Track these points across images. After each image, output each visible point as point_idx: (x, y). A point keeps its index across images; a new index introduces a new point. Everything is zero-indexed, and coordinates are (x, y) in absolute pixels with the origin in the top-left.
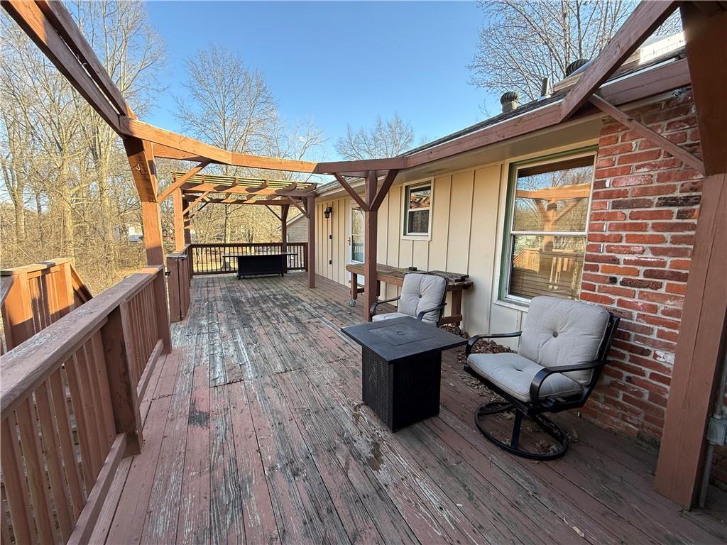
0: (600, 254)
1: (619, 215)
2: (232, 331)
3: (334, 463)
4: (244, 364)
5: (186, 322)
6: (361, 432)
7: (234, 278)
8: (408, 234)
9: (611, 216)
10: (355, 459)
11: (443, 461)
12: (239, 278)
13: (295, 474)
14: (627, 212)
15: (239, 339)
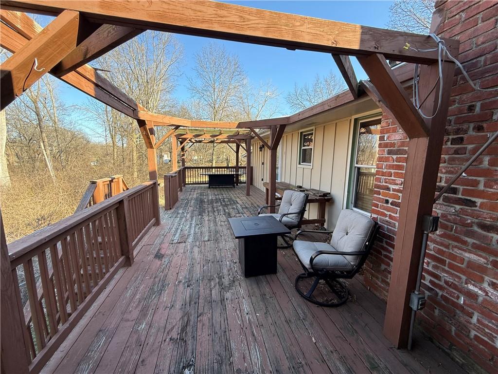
0: (381, 184)
1: (391, 159)
2: (192, 217)
3: (208, 285)
4: (190, 235)
5: (172, 210)
6: (229, 275)
7: (207, 188)
8: (301, 163)
9: (387, 159)
10: (219, 286)
11: (263, 295)
12: (209, 188)
13: (188, 286)
14: (395, 157)
15: (194, 222)
